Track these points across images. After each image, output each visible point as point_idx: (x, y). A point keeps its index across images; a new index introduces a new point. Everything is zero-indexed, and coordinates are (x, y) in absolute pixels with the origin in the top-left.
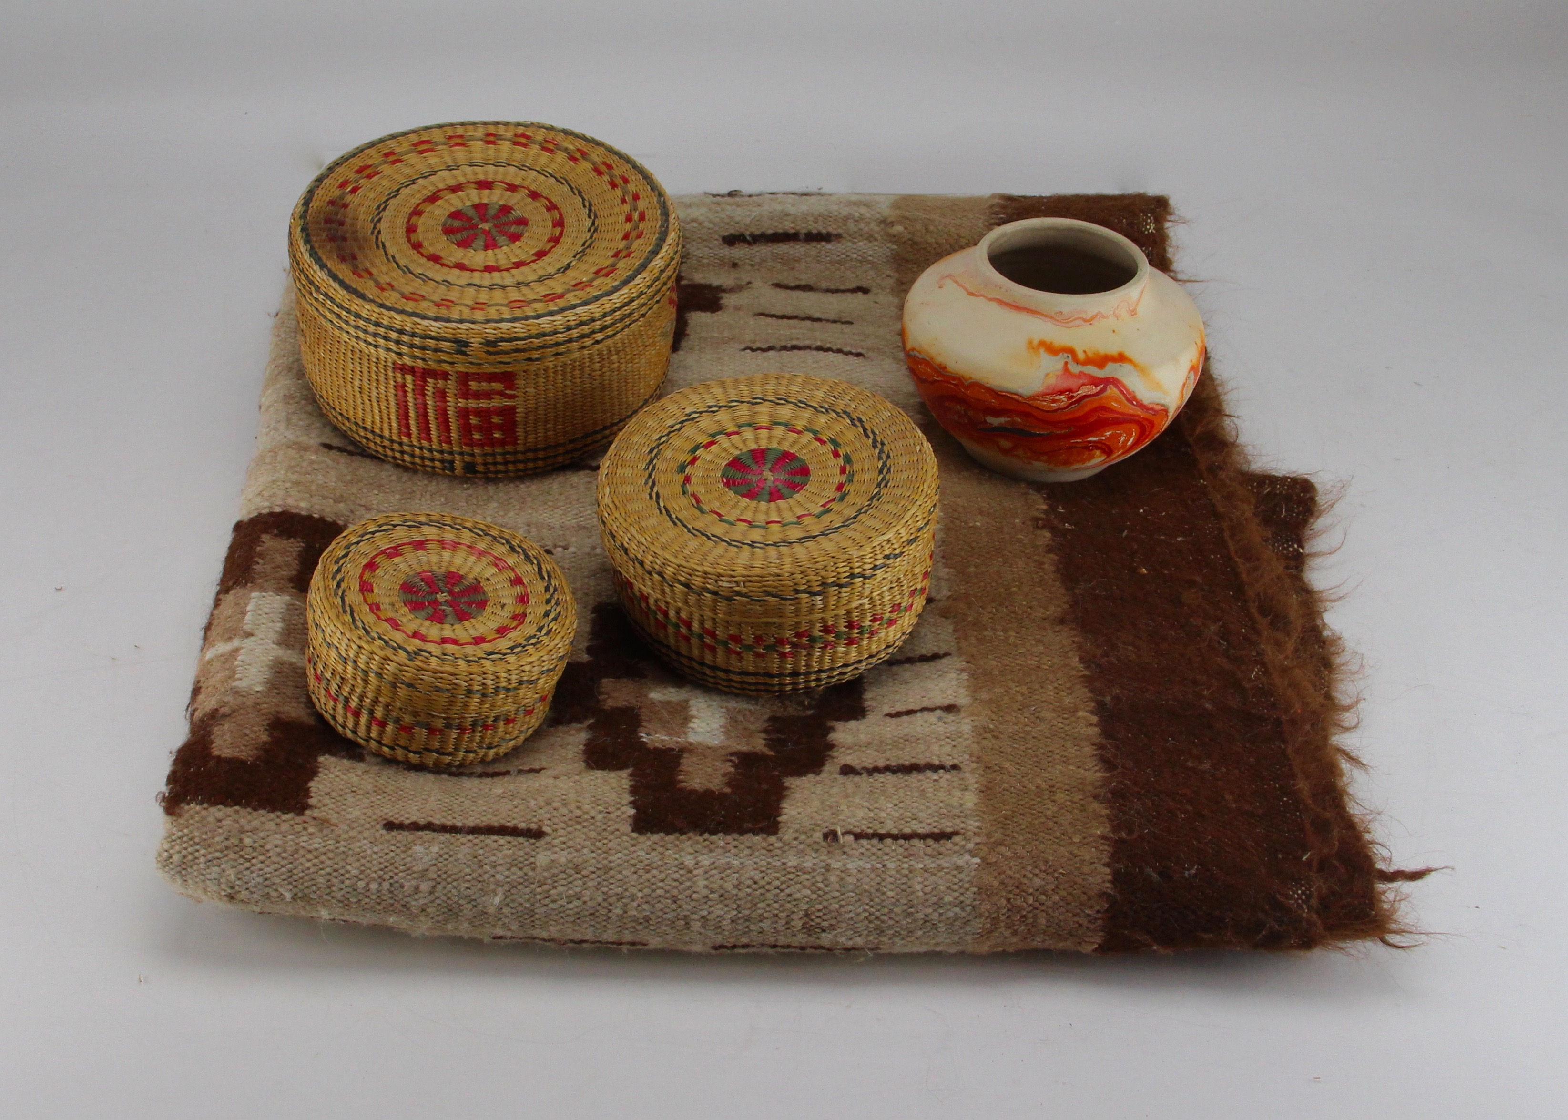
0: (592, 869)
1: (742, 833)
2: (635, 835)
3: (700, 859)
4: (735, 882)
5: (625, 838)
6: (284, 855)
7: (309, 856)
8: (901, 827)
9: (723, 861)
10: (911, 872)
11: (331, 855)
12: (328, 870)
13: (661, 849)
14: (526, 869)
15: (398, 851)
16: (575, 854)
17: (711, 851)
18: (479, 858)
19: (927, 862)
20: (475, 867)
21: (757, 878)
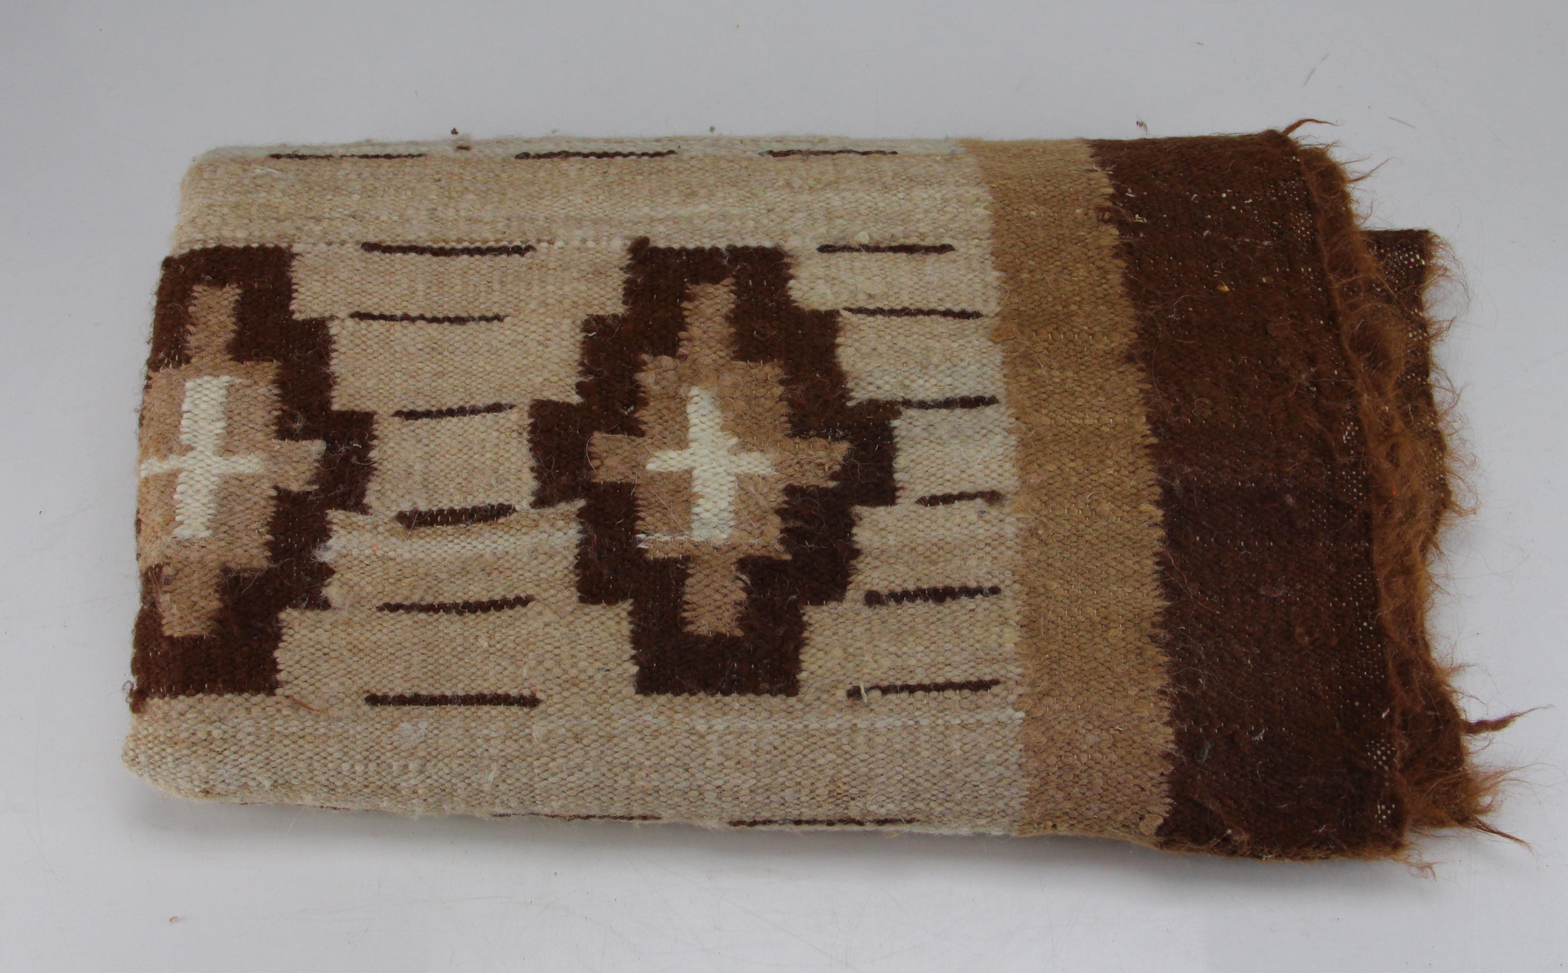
0: (594, 737)
1: (758, 692)
2: (639, 697)
3: (713, 722)
4: (754, 748)
5: (628, 701)
6: (258, 742)
7: (286, 742)
8: (934, 676)
9: (738, 725)
10: (947, 728)
11: (309, 738)
12: (309, 754)
13: (669, 713)
14: (521, 741)
15: (384, 729)
16: (575, 722)
17: (724, 714)
18: (472, 731)
19: (964, 717)
20: (466, 741)
21: (776, 743)
